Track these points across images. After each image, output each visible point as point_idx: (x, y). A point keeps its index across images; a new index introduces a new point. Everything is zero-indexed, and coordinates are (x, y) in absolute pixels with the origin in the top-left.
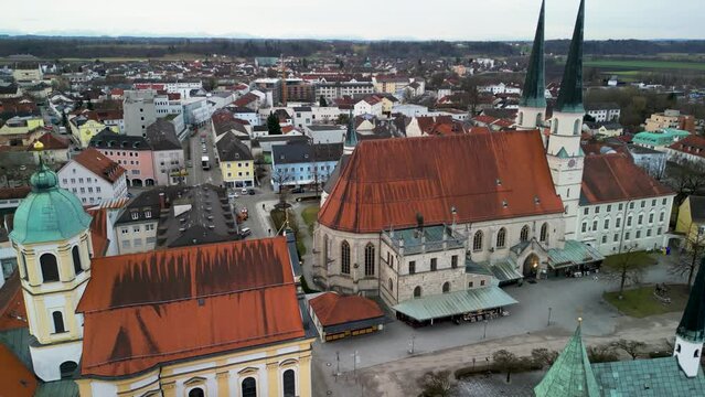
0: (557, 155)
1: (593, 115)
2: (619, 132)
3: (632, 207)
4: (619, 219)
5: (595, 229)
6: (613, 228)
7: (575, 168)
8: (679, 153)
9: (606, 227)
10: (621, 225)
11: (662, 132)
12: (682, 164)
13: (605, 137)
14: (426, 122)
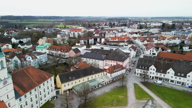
1: (22, 40)
2: (31, 45)
3: (40, 87)
4: (36, 95)
5: (27, 104)
6: (34, 100)
7: (7, 84)
8: (50, 51)
9: (32, 101)
10: (38, 96)
11: (43, 45)
12: (51, 54)
13: (27, 48)
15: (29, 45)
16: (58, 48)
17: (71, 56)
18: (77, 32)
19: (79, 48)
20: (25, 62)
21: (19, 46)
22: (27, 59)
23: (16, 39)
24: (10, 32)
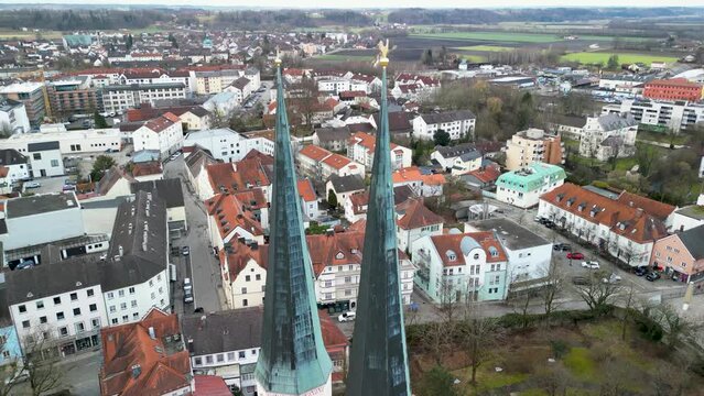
1: (445, 127)
2: (478, 163)
8: (555, 208)
11: (530, 173)
12: (560, 224)
13: (462, 172)
14: (220, 173)
15: (469, 160)
16: (599, 208)
17: (663, 263)
18: (682, 104)
20: (456, 269)
21: (436, 155)
22: (469, 260)
23: (428, 123)
24: (409, 82)
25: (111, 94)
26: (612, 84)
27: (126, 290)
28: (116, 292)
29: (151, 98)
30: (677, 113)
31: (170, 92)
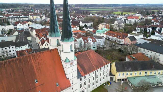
0: (65, 61)
1: (86, 24)
2: (93, 29)
3: (97, 72)
4: (93, 77)
5: (85, 84)
6: (92, 81)
7: (73, 65)
8: (107, 35)
9: (89, 82)
10: (94, 79)
11: (102, 30)
12: (108, 38)
13: (89, 31)
14: (38, 31)
15: (91, 29)
16: (115, 34)
17: (126, 43)
18: (134, 19)
19: (135, 36)
20: (87, 43)
21: (84, 28)
22: (89, 41)
23: (83, 23)
24: (79, 17)
25: (10, 19)
26: (121, 17)
27: (20, 47)
28: (18, 48)
29: (20, 20)
30: (133, 21)
31: (25, 19)
